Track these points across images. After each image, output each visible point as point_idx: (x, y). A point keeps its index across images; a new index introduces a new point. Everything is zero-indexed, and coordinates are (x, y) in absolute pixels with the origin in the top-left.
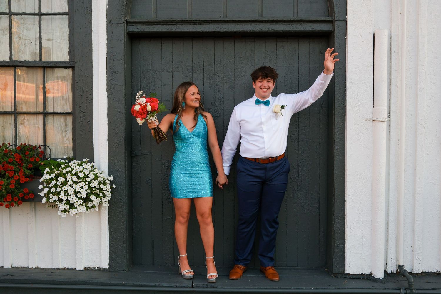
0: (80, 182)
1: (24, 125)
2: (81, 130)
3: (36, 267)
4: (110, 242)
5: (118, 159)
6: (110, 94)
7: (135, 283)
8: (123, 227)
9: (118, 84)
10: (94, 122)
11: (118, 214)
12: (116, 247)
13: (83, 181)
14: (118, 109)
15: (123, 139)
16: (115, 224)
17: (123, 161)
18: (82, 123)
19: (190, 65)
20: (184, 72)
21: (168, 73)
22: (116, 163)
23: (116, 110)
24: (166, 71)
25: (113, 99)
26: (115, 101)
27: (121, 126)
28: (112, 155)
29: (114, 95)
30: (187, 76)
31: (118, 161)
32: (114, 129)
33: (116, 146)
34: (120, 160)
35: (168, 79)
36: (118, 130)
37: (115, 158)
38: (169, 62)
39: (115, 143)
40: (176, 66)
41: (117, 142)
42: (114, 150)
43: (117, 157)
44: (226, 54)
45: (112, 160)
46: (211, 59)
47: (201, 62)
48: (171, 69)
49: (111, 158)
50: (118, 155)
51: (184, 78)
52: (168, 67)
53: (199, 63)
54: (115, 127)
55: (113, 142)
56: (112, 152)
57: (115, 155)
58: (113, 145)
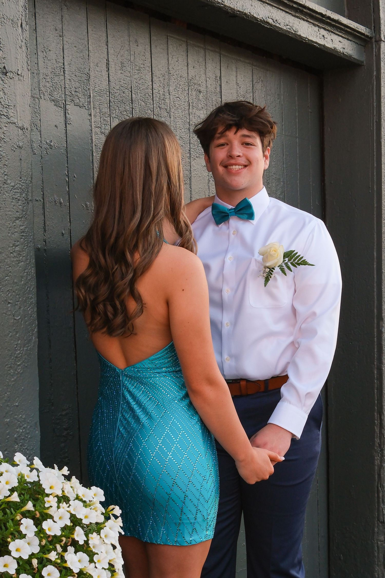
19: (104, 91)
20: (92, 111)
21: (55, 107)
22: (20, 433)
23: (13, 225)
24: (48, 97)
25: (5, 181)
26: (10, 189)
27: (28, 289)
28: (8, 406)
29: (5, 166)
30: (98, 127)
31: (24, 428)
32: (9, 303)
33: (19, 369)
34: (30, 420)
35: (56, 126)
36: (20, 303)
37: (16, 415)
38: (57, 67)
39: (15, 356)
40: (73, 86)
41: (19, 354)
42: (13, 383)
43: (21, 413)
44: (173, 75)
45: (7, 424)
46: (145, 83)
47: (126, 85)
48: (61, 94)
49: (5, 417)
50: (23, 404)
51: (93, 130)
52: (54, 84)
53: (122, 88)
54: (11, 295)
55: (10, 356)
56: (6, 395)
57: (15, 404)
58: (10, 367)
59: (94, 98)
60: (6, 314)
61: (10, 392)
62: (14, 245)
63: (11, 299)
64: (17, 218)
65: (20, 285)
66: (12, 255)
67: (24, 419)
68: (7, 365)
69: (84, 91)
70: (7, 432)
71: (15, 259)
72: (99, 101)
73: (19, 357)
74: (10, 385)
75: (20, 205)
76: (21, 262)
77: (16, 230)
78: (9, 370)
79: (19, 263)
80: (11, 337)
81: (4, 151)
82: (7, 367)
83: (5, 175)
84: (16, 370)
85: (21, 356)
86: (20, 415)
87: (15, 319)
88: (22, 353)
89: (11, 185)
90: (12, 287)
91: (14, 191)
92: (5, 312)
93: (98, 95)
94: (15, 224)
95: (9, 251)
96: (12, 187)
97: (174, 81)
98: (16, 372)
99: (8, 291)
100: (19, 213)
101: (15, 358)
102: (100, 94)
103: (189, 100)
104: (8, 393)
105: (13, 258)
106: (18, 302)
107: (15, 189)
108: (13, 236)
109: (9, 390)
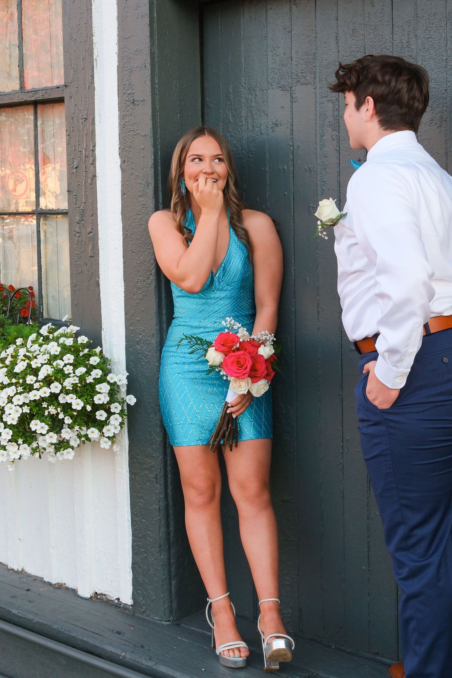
0: (10, 385)
1: (13, 241)
2: (77, 253)
3: (20, 570)
4: (133, 541)
5: (144, 331)
6: (125, 161)
7: (144, 662)
8: (158, 507)
9: (138, 132)
10: (99, 233)
11: (146, 472)
12: (145, 555)
13: (16, 384)
14: (140, 199)
15: (151, 277)
16: (142, 497)
17: (153, 335)
18: (79, 237)
19: (332, 63)
20: (318, 84)
21: (282, 92)
22: (140, 339)
23: (137, 201)
24: (276, 86)
25: (132, 173)
26: (135, 178)
27: (148, 243)
28: (132, 319)
29: (132, 164)
30: (324, 96)
31: (143, 336)
32: (134, 252)
33: (140, 296)
34: (148, 332)
35: (282, 107)
36: (141, 252)
37: (138, 326)
38: (285, 59)
39: (138, 287)
40: (300, 69)
41: (140, 286)
42: (136, 305)
43: (142, 325)
44: (423, 17)
45: (131, 330)
46: (383, 38)
47: (357, 49)
48: (288, 79)
49: (130, 325)
50: (143, 319)
51: (318, 101)
52: (281, 74)
53: (353, 53)
54: (135, 247)
55: (134, 286)
56: (131, 311)
57: (137, 319)
58: (134, 294)
59: (320, 72)
60: (132, 259)
61: (134, 310)
62: (137, 214)
63: (135, 250)
64: (140, 196)
65: (142, 240)
66: (136, 220)
67: (144, 330)
68: (132, 292)
69: (310, 70)
70: (132, 336)
71: (138, 223)
72: (326, 74)
73: (140, 288)
74: (134, 306)
75: (142, 187)
76: (142, 225)
77: (138, 204)
78: (133, 296)
79: (141, 226)
80: (135, 274)
81: (132, 154)
82: (132, 293)
83: (132, 169)
84: (138, 296)
85: (141, 288)
86: (140, 326)
87: (137, 263)
88: (143, 285)
89: (136, 175)
90: (136, 242)
91: (138, 179)
92: (131, 258)
93: (324, 69)
94: (138, 200)
95: (134, 218)
96: (136, 176)
97: (424, 22)
98: (138, 298)
99: (133, 244)
100: (141, 193)
101: (137, 289)
102: (328, 67)
103: (446, 36)
104: (132, 311)
105: (137, 222)
106: (140, 251)
107: (138, 177)
108: (137, 208)
109: (133, 309)
